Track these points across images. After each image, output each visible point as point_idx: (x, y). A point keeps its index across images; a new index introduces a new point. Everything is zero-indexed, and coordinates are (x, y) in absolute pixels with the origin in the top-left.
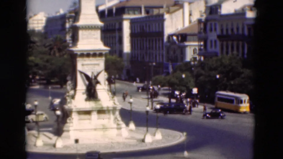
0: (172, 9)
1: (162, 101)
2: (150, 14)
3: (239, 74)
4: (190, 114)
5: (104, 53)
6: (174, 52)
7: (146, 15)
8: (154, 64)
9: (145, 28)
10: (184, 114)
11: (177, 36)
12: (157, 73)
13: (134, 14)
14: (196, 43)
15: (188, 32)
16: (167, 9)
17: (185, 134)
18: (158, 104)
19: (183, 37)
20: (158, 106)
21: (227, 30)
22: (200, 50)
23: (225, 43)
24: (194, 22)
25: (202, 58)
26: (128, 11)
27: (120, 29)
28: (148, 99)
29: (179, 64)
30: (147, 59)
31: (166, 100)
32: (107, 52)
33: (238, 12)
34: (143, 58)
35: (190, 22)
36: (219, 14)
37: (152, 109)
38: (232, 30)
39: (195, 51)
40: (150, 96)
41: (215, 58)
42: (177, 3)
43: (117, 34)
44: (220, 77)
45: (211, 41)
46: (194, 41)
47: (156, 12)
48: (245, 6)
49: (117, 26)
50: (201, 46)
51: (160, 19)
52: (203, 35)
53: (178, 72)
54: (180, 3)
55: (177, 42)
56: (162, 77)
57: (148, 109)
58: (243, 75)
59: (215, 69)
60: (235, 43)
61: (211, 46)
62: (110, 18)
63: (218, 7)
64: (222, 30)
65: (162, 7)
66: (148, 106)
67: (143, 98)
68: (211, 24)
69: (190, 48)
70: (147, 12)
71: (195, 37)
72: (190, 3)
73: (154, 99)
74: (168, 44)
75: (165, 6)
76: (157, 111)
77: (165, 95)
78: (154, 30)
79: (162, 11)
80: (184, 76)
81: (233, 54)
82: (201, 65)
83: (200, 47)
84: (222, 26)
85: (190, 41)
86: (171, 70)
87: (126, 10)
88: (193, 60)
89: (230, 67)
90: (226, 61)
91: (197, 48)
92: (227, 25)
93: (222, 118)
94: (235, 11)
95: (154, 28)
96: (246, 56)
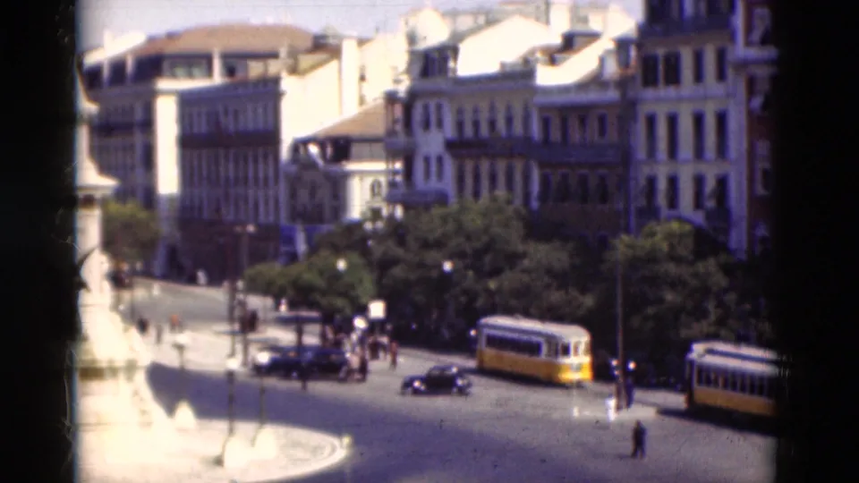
0: (306, 60)
1: (276, 340)
2: (240, 75)
3: (513, 259)
4: (363, 380)
5: (98, 195)
6: (312, 194)
7: (226, 80)
8: (251, 228)
9: (222, 119)
10: (343, 380)
11: (321, 142)
12: (258, 257)
13: (190, 76)
14: (381, 166)
15: (355, 131)
16: (290, 62)
17: (346, 440)
18: (262, 349)
19: (340, 146)
20: (264, 358)
21: (476, 124)
22: (392, 185)
23: (469, 166)
24: (375, 100)
25: (399, 212)
26: (173, 67)
27: (148, 124)
28: (233, 334)
29: (326, 228)
30: (228, 214)
31: (286, 337)
32: (108, 192)
33: (508, 69)
34: (218, 210)
35: (362, 101)
36: (450, 75)
37: (245, 363)
38: (492, 124)
39: (376, 190)
40: (237, 327)
41: (437, 211)
42: (322, 41)
43: (138, 139)
44: (455, 270)
45: (427, 160)
46: (372, 158)
47: (255, 69)
48: (533, 52)
49: (139, 115)
50: (395, 173)
51: (269, 92)
52: (401, 139)
53: (324, 253)
54: (331, 41)
55: (320, 162)
56: (274, 269)
57: (235, 364)
58: (526, 263)
59: (439, 244)
60: (501, 166)
61: (427, 174)
62: (116, 90)
63: (450, 53)
64: (460, 125)
65: (275, 56)
66: (232, 354)
67: (219, 333)
68: (426, 108)
69: (361, 179)
70: (230, 71)
71: (379, 148)
72: (362, 42)
73: (252, 336)
74: (294, 169)
75: (283, 52)
76: (259, 370)
77: (284, 322)
78: (251, 126)
79: (274, 67)
80: (341, 265)
81: (494, 199)
82: (397, 231)
83: (391, 178)
84: (460, 112)
85: (360, 159)
86: (302, 247)
87: (166, 65)
88: (369, 214)
89: (485, 239)
90: (474, 221)
91: (383, 180)
92: (476, 111)
93: (463, 391)
94: (503, 65)
95: (251, 120)
96: (535, 204)
